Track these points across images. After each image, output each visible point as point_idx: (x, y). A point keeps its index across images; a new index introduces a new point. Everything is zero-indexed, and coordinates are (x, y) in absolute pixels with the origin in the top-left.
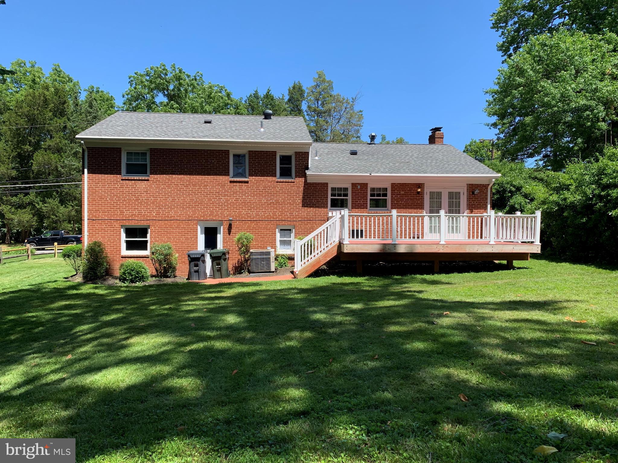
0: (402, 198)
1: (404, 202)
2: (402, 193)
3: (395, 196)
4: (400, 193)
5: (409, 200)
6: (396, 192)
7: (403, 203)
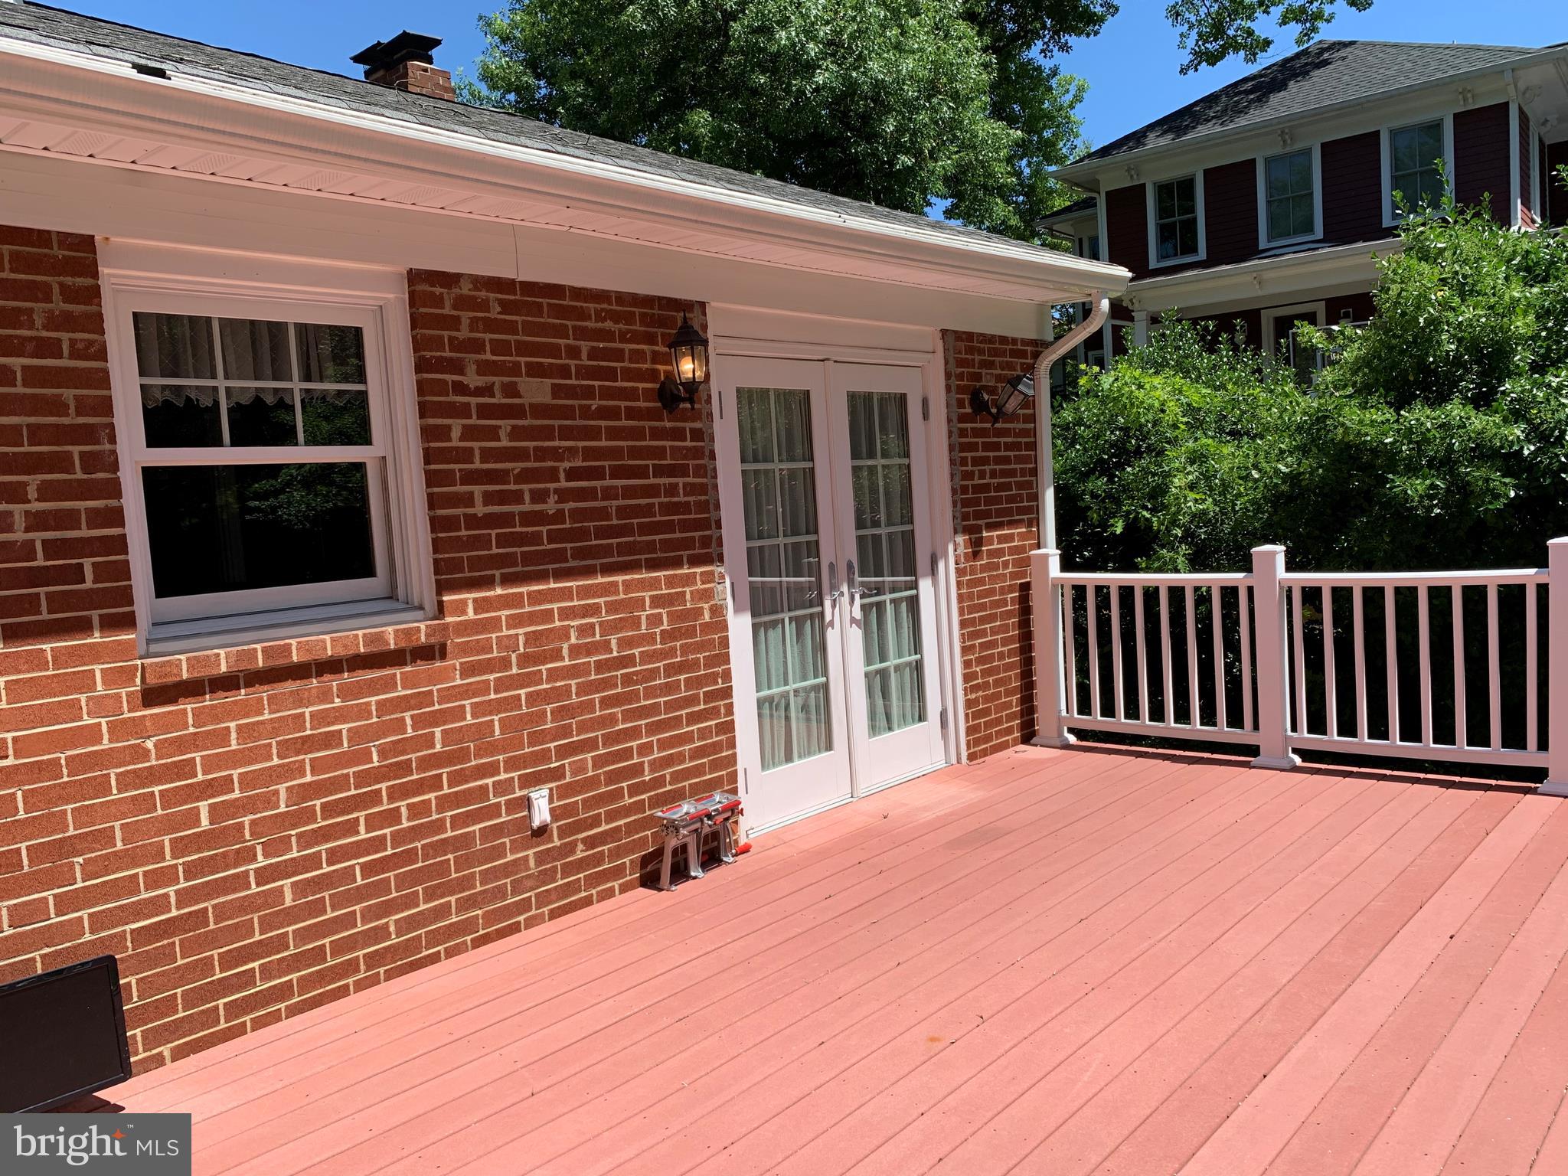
0: (541, 454)
1: (564, 495)
2: (536, 391)
3: (469, 433)
4: (511, 390)
5: (596, 473)
6: (473, 379)
7: (551, 506)
